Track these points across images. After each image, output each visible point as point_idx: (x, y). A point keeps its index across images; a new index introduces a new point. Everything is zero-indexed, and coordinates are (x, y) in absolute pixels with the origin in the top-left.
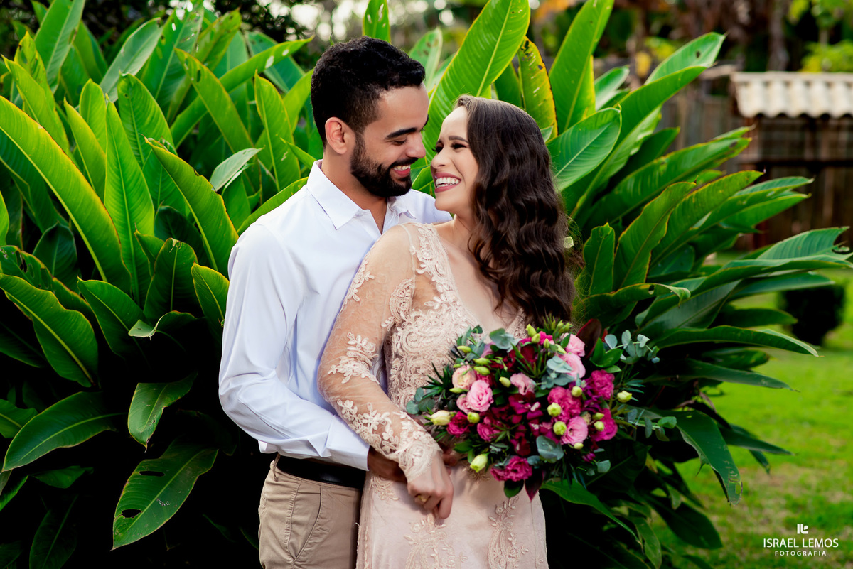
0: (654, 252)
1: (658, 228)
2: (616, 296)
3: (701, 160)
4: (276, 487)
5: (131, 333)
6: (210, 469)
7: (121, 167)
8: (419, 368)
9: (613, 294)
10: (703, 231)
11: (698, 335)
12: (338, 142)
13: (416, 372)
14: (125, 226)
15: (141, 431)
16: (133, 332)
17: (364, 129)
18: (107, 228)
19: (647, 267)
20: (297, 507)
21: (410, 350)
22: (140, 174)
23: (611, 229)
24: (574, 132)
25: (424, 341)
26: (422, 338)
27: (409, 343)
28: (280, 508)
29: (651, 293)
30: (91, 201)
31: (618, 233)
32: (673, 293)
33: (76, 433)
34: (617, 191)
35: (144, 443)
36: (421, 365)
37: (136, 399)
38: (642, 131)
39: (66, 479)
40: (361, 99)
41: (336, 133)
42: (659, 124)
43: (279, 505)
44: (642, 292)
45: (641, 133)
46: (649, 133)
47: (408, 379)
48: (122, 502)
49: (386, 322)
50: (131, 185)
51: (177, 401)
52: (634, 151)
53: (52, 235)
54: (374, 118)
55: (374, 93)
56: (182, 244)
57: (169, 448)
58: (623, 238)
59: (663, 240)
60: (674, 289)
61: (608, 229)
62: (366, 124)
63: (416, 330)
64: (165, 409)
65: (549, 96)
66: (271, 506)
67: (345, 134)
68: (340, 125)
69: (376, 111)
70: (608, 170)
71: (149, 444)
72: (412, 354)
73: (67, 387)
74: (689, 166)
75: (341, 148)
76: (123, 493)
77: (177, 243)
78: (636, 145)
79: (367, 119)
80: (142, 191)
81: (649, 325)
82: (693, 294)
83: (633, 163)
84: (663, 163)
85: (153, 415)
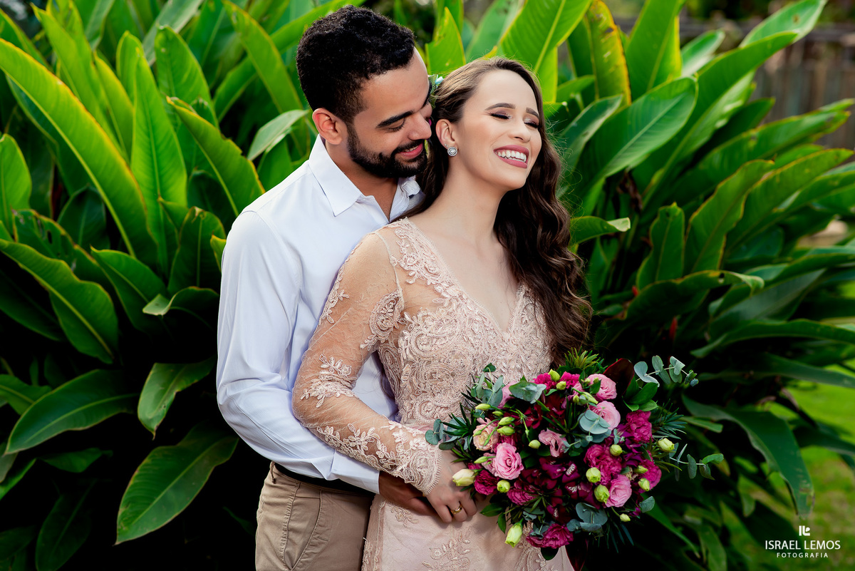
0: (729, 235)
1: (733, 209)
2: (682, 284)
3: (794, 134)
4: (273, 489)
5: (145, 310)
6: (228, 459)
7: (151, 128)
8: (435, 373)
9: (679, 282)
10: (791, 211)
11: (774, 329)
12: (331, 132)
13: (432, 377)
14: (154, 191)
15: (150, 416)
16: (148, 310)
17: (353, 119)
18: (132, 194)
19: (721, 252)
20: (295, 513)
21: (422, 354)
22: (171, 137)
23: (679, 210)
24: (646, 101)
25: (438, 343)
26: (435, 340)
27: (420, 347)
28: (277, 513)
29: (721, 281)
30: (115, 165)
31: (688, 215)
32: (745, 283)
33: (88, 414)
34: (702, 166)
35: (152, 430)
36: (437, 370)
37: (150, 381)
38: (729, 102)
39: (80, 462)
40: (342, 91)
41: (326, 123)
42: (749, 94)
43: (276, 509)
44: (711, 281)
45: (730, 102)
46: (739, 103)
47: (422, 385)
48: (129, 493)
49: (366, 341)
50: (162, 148)
51: (194, 385)
52: (721, 123)
53: (81, 198)
54: (360, 108)
55: (354, 82)
56: (206, 214)
57: (189, 434)
58: (695, 220)
59: (740, 223)
60: (746, 278)
61: (675, 210)
62: (354, 115)
63: (425, 331)
64: (178, 394)
65: (621, 61)
66: (268, 510)
67: (336, 124)
68: (328, 116)
69: (360, 102)
70: (691, 142)
71: (157, 431)
72: (425, 359)
73: (86, 363)
74: (781, 140)
75: (334, 139)
76: (131, 483)
77: (201, 213)
78: (722, 117)
79: (353, 110)
80: (174, 154)
81: (723, 315)
82: (767, 284)
83: (719, 136)
84: (753, 138)
85: (164, 400)
